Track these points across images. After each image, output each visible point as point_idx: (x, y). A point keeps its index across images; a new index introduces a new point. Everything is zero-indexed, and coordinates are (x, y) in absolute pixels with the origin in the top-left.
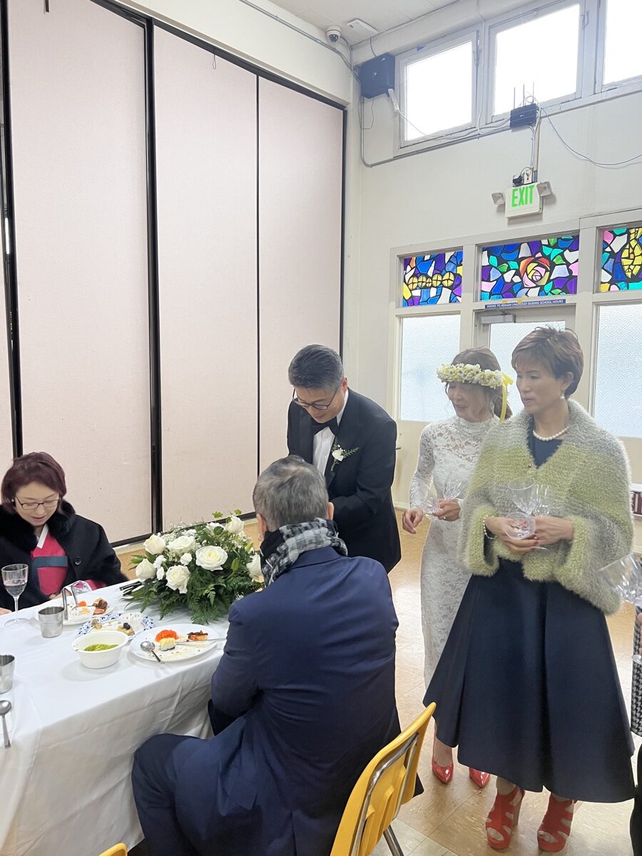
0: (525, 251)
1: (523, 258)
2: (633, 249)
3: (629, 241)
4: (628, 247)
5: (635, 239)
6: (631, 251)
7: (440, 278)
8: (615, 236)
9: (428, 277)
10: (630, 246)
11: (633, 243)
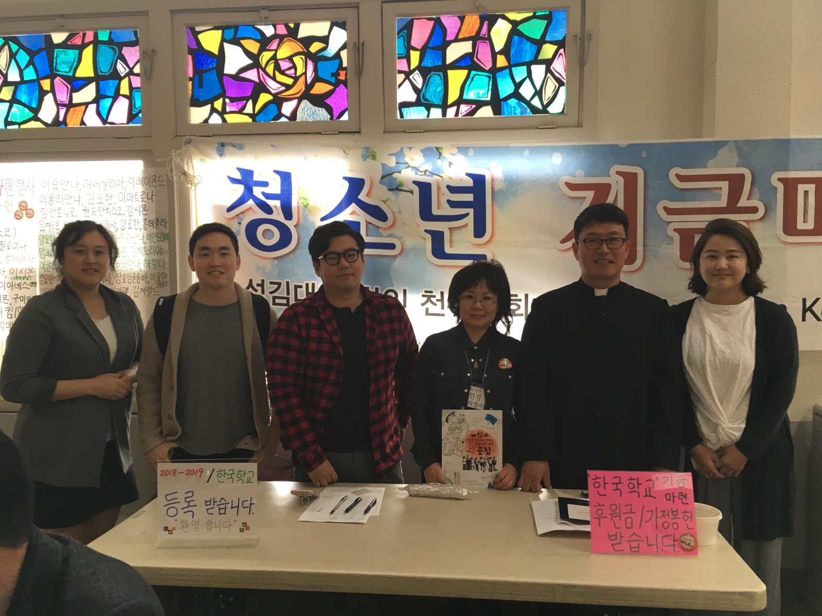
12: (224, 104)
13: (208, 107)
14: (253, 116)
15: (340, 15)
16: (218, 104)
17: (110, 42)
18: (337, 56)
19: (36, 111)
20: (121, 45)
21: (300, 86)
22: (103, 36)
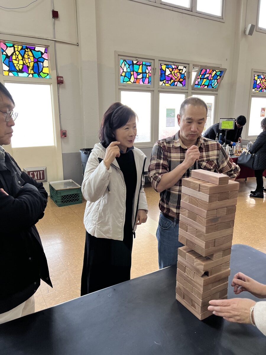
2: (18, 56)
3: (15, 51)
4: (14, 54)
5: (18, 51)
6: (17, 57)
8: (7, 47)
10: (16, 54)
11: (17, 53)
12: (165, 81)
13: (163, 82)
14: (170, 84)
15: (185, 65)
16: (164, 81)
17: (145, 65)
18: (184, 74)
19: (130, 79)
20: (147, 66)
21: (178, 79)
22: (144, 63)
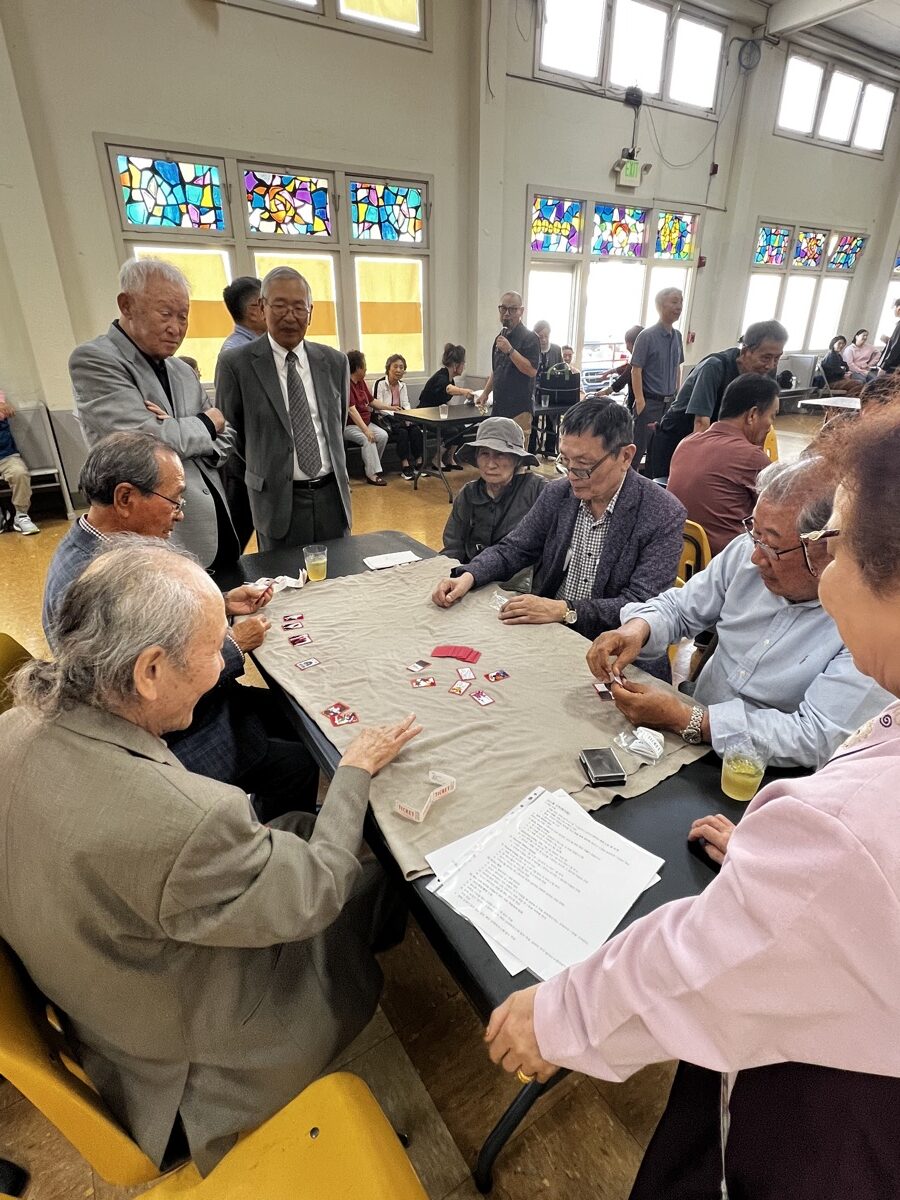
0: (616, 215)
1: (615, 222)
2: (666, 230)
4: (664, 227)
7: (559, 226)
9: (550, 223)
12: (799, 259)
13: (796, 259)
15: (825, 232)
18: (821, 246)
19: (764, 257)
21: (813, 255)
